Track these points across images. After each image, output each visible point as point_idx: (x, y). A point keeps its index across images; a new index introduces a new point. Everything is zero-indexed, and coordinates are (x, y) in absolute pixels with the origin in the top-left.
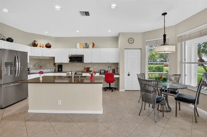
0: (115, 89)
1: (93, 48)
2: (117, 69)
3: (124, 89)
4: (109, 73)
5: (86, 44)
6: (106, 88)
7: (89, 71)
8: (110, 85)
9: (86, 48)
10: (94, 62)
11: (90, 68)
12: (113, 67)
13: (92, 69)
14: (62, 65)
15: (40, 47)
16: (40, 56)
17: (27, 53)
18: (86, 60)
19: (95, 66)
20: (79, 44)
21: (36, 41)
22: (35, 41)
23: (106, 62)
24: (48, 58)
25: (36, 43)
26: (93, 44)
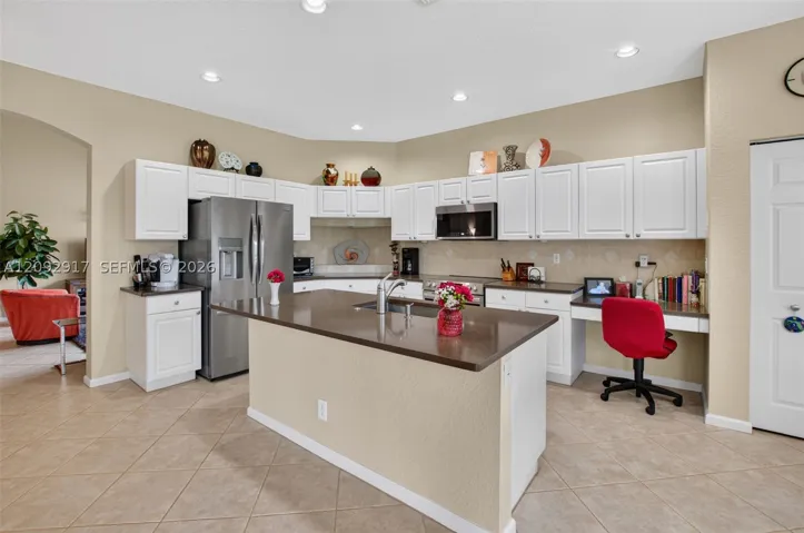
0: (677, 399)
1: (542, 164)
2: (699, 275)
3: (747, 419)
4: (639, 297)
5: (511, 151)
6: (613, 384)
7: (526, 280)
8: (638, 368)
9: (508, 168)
10: (544, 236)
11: (532, 265)
12: (672, 266)
13: (542, 269)
14: (417, 250)
15: (346, 184)
16: (344, 215)
17: (292, 206)
18: (506, 230)
19: (557, 259)
20: (480, 155)
21: (333, 166)
22: (328, 166)
23: (621, 236)
24: (372, 224)
25: (332, 171)
26: (546, 144)
